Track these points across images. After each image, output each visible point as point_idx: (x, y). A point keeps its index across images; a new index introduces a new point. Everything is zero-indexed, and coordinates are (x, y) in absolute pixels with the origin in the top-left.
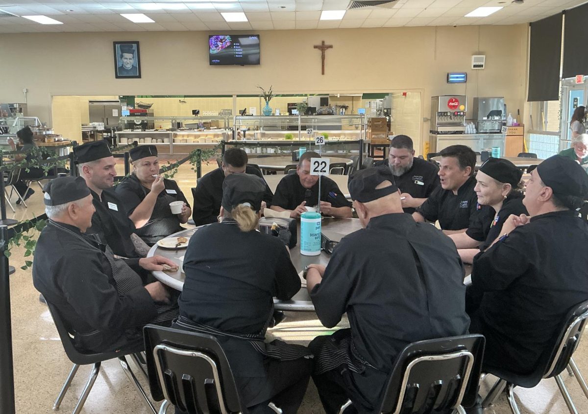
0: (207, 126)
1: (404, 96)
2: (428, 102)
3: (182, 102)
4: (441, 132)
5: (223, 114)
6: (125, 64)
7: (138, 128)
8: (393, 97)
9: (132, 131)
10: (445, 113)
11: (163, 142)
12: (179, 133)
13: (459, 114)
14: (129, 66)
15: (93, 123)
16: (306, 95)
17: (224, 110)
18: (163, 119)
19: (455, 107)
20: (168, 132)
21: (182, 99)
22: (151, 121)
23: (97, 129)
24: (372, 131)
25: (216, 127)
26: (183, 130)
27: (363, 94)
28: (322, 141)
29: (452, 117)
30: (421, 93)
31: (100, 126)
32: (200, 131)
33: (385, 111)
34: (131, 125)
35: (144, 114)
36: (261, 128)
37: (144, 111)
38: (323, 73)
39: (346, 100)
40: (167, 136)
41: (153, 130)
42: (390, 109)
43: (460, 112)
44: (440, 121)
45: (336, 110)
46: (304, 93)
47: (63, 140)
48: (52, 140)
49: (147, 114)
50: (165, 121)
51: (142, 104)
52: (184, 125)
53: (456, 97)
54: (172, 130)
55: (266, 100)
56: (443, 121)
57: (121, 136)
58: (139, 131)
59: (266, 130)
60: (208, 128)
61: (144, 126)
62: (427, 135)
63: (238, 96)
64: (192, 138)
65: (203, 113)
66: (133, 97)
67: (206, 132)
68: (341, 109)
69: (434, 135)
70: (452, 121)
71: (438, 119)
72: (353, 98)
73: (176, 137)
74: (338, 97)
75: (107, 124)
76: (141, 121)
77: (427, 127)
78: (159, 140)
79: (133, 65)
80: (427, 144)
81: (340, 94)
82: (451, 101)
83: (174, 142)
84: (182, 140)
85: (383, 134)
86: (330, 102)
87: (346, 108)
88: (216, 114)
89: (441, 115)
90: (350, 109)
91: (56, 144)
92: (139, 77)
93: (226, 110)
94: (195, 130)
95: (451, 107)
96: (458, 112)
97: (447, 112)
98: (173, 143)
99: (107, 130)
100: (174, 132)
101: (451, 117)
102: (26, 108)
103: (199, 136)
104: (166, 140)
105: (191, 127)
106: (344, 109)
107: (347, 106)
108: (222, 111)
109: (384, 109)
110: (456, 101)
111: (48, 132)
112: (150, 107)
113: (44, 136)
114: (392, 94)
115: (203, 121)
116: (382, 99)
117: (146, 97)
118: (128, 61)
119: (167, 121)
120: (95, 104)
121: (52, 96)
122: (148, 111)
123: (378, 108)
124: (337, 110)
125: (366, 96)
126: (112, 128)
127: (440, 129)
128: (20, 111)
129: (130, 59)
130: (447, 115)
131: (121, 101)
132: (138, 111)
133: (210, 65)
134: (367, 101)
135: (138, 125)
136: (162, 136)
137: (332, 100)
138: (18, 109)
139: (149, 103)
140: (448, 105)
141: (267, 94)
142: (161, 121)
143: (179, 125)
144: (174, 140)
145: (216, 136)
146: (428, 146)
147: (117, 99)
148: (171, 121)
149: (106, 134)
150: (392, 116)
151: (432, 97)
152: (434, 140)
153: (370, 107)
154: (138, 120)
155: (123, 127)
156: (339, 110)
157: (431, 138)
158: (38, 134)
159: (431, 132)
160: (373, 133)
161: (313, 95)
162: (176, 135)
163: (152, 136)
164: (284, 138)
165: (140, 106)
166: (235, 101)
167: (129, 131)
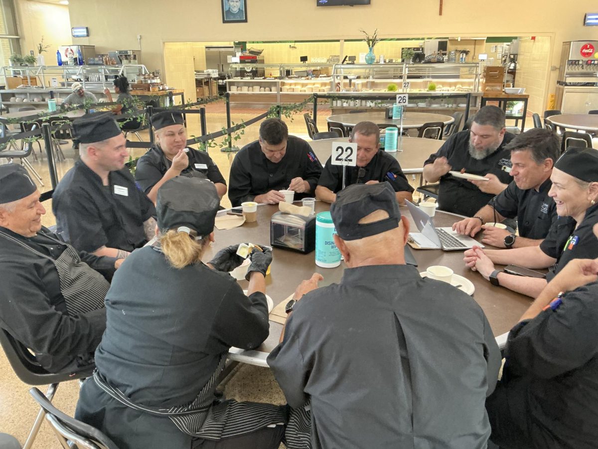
0: (316, 74)
1: (533, 40)
2: (559, 48)
3: (293, 47)
4: (570, 83)
5: (331, 60)
6: (231, 8)
7: (248, 76)
8: (520, 41)
9: (241, 79)
10: (576, 61)
11: (271, 91)
12: (287, 81)
13: (593, 62)
14: (235, 10)
15: (208, 70)
16: (423, 39)
17: (332, 56)
18: (272, 66)
19: (589, 54)
20: (276, 80)
21: (292, 44)
22: (261, 68)
23: (211, 76)
24: (486, 82)
25: (325, 75)
26: (291, 78)
27: (488, 38)
28: (404, 101)
29: (585, 66)
30: (551, 37)
31: (215, 74)
32: (308, 79)
33: (512, 56)
34: (242, 73)
35: (254, 61)
36: (371, 77)
37: (253, 57)
38: (441, 14)
39: (467, 44)
40: (275, 84)
41: (261, 78)
42: (517, 54)
43: (594, 61)
44: (570, 71)
45: (455, 55)
46: (421, 37)
47: (167, 88)
48: (157, 89)
49: (257, 60)
50: (273, 68)
51: (253, 50)
52: (293, 73)
53: (592, 43)
54: (280, 78)
55: (369, 46)
56: (574, 71)
57: (232, 84)
58: (247, 79)
59: (376, 78)
60: (317, 77)
61: (255, 73)
62: (553, 85)
63: (346, 41)
64: (299, 87)
65: (311, 60)
66: (245, 43)
67: (314, 80)
68: (461, 55)
69: (561, 86)
70: (584, 71)
71: (568, 68)
72: (475, 42)
73: (283, 86)
74: (459, 40)
75: (223, 71)
76: (251, 69)
77: (555, 76)
78: (267, 89)
79: (239, 9)
80: (552, 96)
81: (461, 37)
82: (585, 47)
83: (281, 91)
84: (289, 89)
85: (499, 86)
86: (449, 46)
87: (467, 53)
88: (324, 61)
89: (572, 64)
90: (471, 54)
91: (160, 93)
92: (246, 21)
93: (335, 56)
94: (303, 78)
95: (584, 54)
96: (592, 61)
97: (579, 61)
98: (281, 93)
99: (222, 77)
100: (282, 80)
101: (583, 66)
102: (140, 55)
103: (306, 85)
104: (273, 88)
105: (300, 75)
106: (464, 55)
107: (468, 51)
108: (331, 57)
109: (510, 54)
110: (591, 47)
111: (153, 81)
112: (261, 53)
113: (149, 85)
114: (520, 37)
115: (313, 68)
116: (509, 43)
117: (258, 42)
118: (235, 4)
119: (275, 68)
120: (211, 50)
121: (164, 43)
122: (258, 58)
123: (503, 53)
124: (457, 56)
125: (490, 40)
126: (226, 75)
127: (569, 80)
128: (135, 58)
129: (236, 2)
130: (579, 64)
131: (235, 46)
132: (248, 57)
133: (317, 6)
134: (493, 45)
135: (249, 72)
136: (270, 85)
137: (452, 44)
138: (132, 56)
139: (259, 49)
140: (581, 52)
141: (371, 38)
142: (270, 68)
143: (288, 73)
144: (281, 89)
145: (324, 84)
146: (553, 99)
147: (232, 44)
148: (278, 68)
149: (222, 81)
150: (518, 63)
151: (564, 42)
152: (561, 92)
153: (496, 51)
154: (249, 68)
155: (233, 75)
156: (459, 56)
157: (558, 89)
158: (143, 83)
159: (558, 82)
160: (487, 84)
161: (431, 38)
162: (283, 84)
163: (260, 84)
164: (387, 90)
165: (251, 52)
166: (342, 46)
167: (238, 79)
